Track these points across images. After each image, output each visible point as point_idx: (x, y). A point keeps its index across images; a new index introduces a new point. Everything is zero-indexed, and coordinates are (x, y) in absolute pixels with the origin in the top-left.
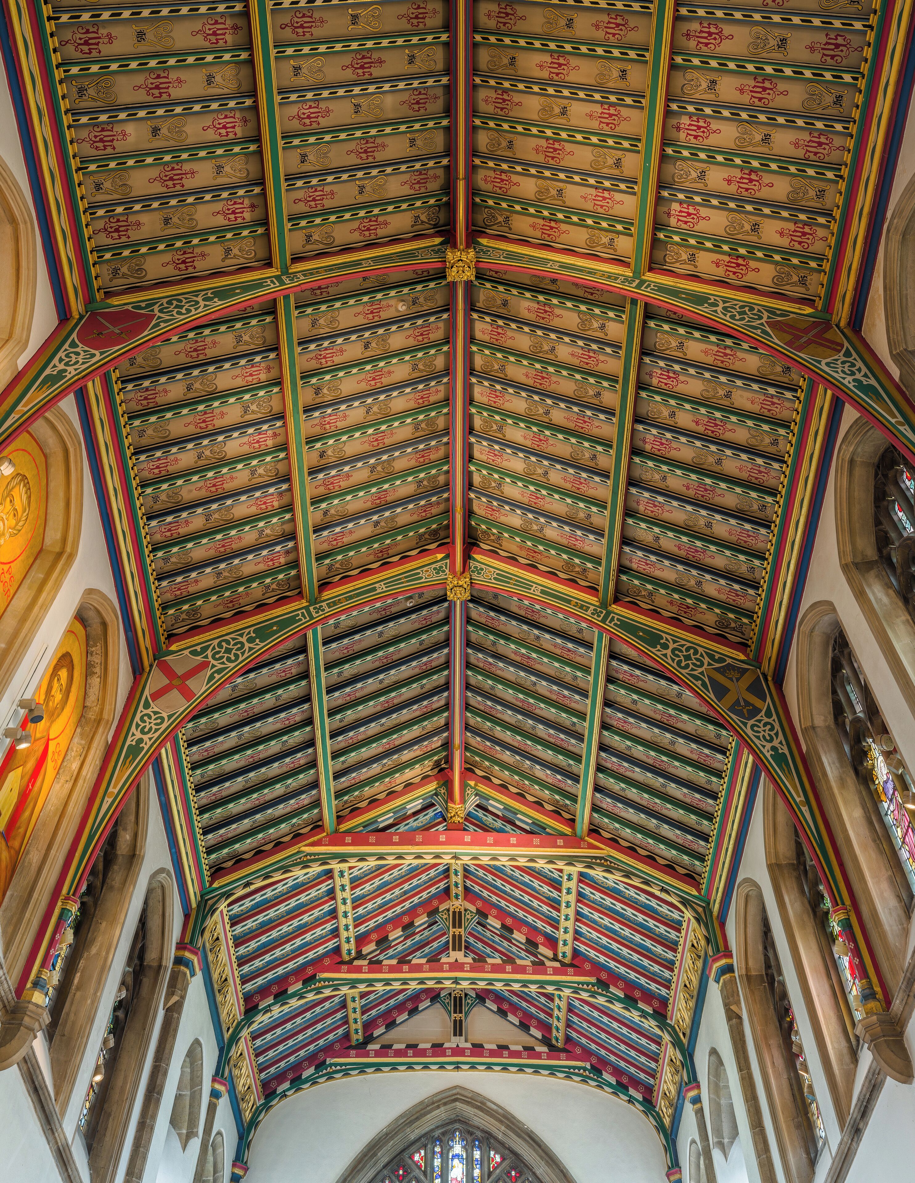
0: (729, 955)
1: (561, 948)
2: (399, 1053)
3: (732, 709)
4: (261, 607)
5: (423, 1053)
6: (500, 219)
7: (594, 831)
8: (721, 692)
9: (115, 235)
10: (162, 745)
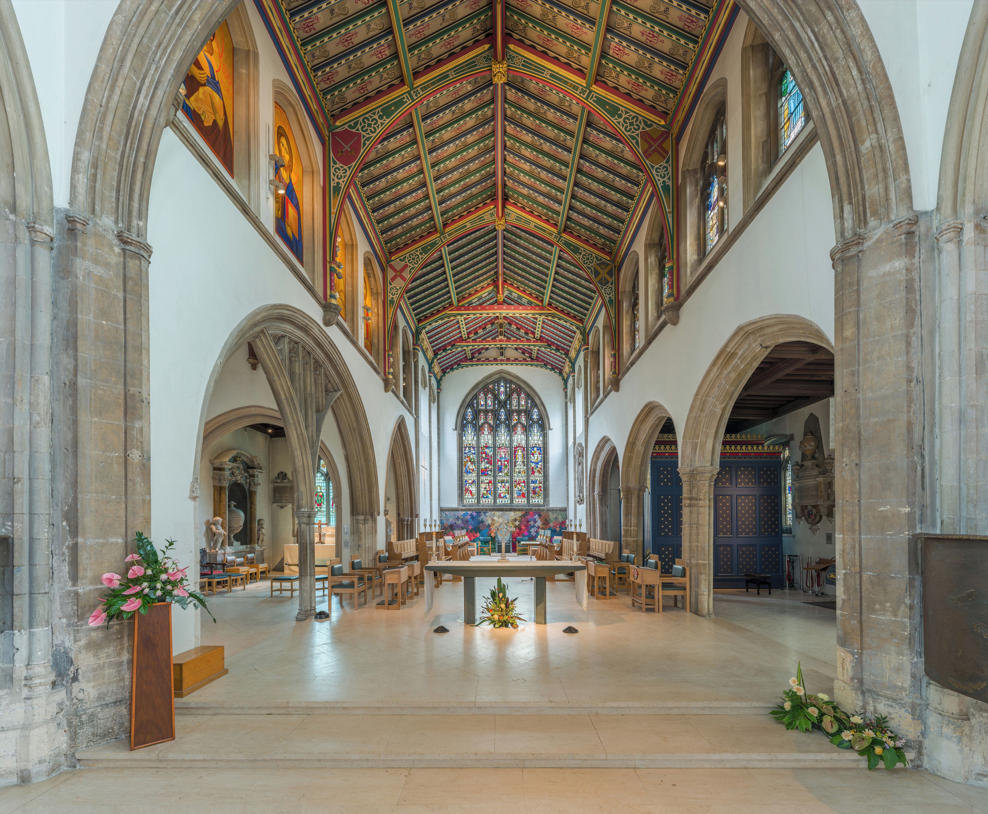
0: (588, 344)
1: (536, 335)
2: (483, 361)
3: (599, 282)
4: (422, 238)
5: (491, 361)
6: (521, 27)
7: (550, 304)
8: (597, 273)
9: (328, 82)
10: (400, 300)
